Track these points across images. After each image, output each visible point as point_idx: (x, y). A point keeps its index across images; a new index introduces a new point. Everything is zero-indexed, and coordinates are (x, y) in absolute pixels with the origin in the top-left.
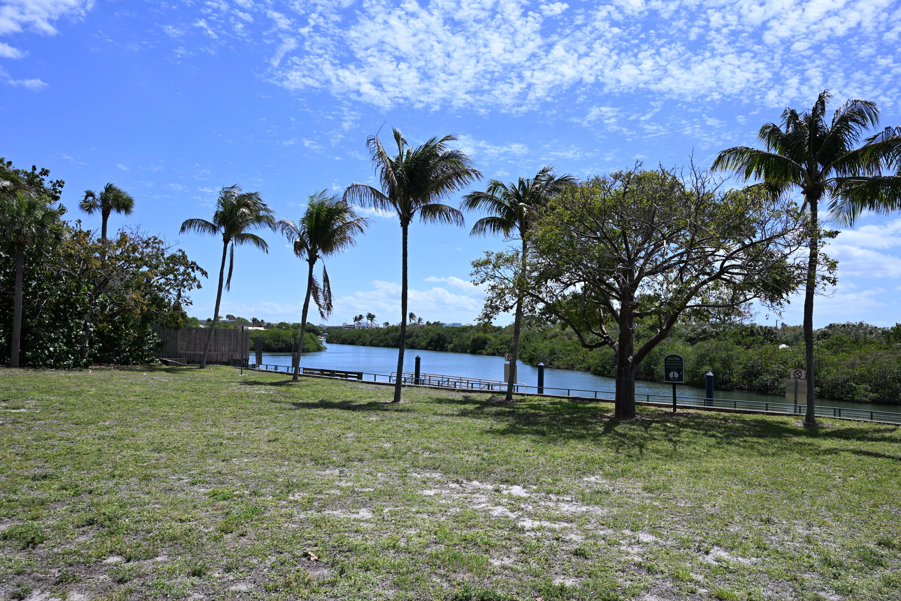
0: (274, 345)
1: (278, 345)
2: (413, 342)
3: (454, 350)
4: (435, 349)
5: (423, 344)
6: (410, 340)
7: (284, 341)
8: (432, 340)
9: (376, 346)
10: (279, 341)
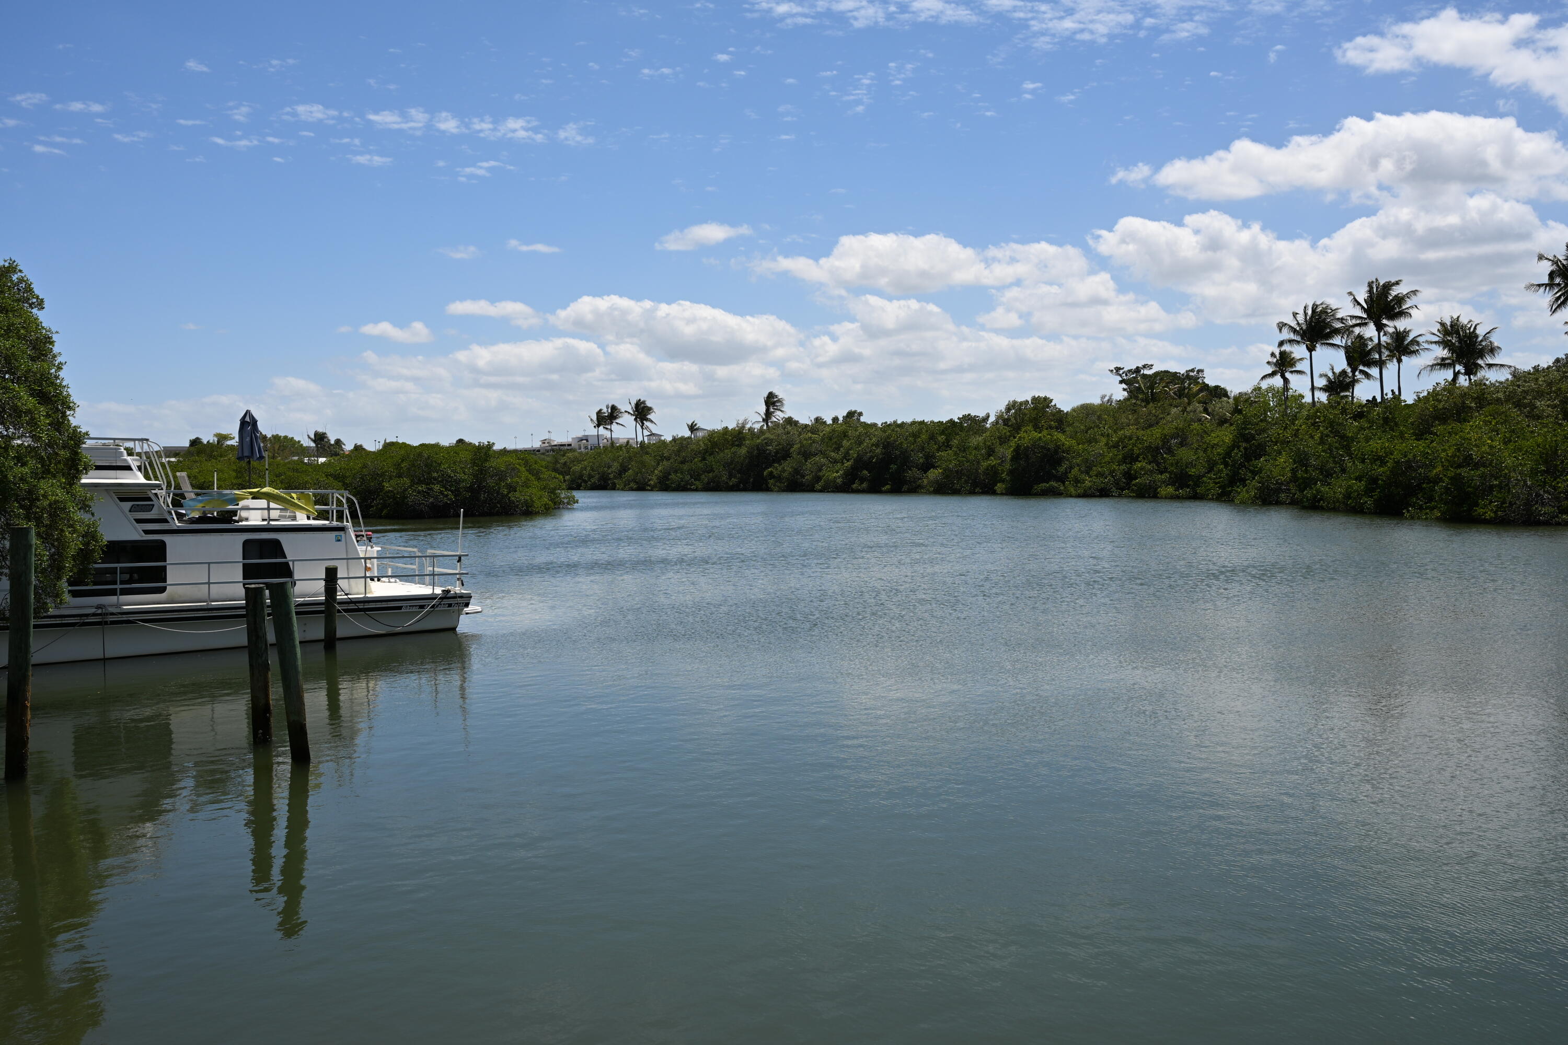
0: (413, 497)
1: (426, 494)
2: (797, 471)
3: (943, 489)
4: (875, 488)
5: (836, 474)
6: (787, 467)
7: (446, 481)
8: (861, 463)
9: (683, 488)
10: (429, 481)
